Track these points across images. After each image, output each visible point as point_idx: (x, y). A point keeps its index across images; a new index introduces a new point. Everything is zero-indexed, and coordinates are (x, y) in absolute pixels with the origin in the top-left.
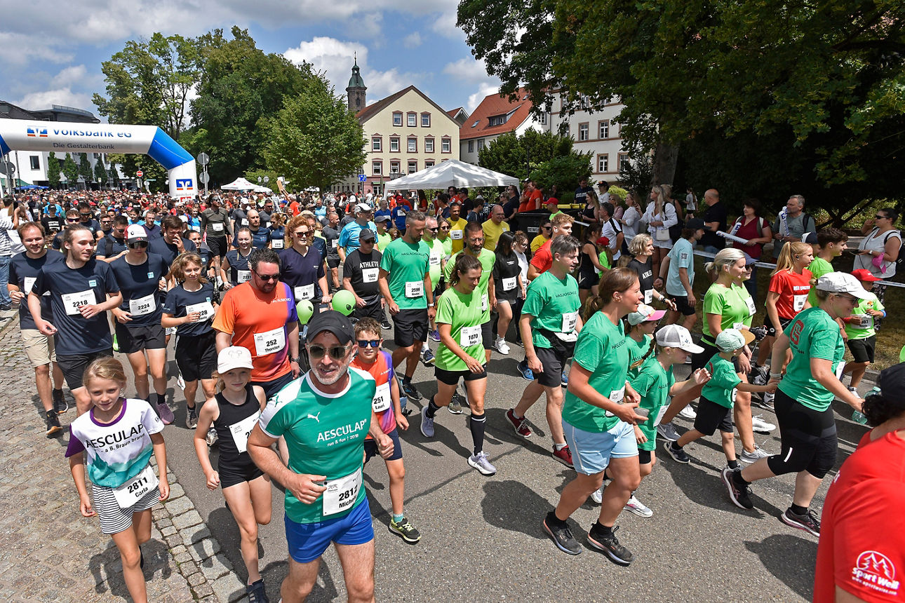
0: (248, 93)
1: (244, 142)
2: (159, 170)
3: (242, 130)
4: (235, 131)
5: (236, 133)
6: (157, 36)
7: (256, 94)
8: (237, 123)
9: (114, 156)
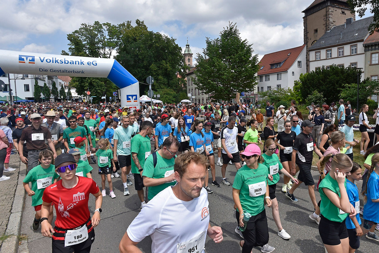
0: (146, 52)
3: (143, 71)
5: (139, 72)
6: (97, 23)
7: (150, 52)
8: (140, 67)
9: (73, 84)
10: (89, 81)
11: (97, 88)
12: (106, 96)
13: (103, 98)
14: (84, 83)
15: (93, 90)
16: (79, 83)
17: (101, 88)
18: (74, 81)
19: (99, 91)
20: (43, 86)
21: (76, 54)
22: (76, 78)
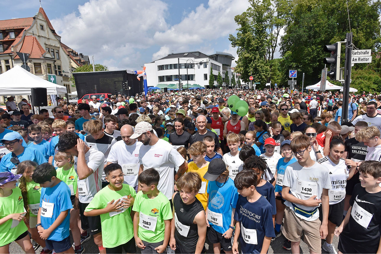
1: (319, 57)
2: (261, 77)
4: (312, 49)
8: (314, 44)
9: (237, 70)
10: (254, 65)
11: (261, 73)
12: (270, 82)
13: (267, 84)
14: (249, 68)
15: (258, 76)
16: (244, 69)
17: (266, 74)
18: (239, 66)
19: (264, 77)
20: (218, 75)
21: (242, 36)
22: (241, 63)
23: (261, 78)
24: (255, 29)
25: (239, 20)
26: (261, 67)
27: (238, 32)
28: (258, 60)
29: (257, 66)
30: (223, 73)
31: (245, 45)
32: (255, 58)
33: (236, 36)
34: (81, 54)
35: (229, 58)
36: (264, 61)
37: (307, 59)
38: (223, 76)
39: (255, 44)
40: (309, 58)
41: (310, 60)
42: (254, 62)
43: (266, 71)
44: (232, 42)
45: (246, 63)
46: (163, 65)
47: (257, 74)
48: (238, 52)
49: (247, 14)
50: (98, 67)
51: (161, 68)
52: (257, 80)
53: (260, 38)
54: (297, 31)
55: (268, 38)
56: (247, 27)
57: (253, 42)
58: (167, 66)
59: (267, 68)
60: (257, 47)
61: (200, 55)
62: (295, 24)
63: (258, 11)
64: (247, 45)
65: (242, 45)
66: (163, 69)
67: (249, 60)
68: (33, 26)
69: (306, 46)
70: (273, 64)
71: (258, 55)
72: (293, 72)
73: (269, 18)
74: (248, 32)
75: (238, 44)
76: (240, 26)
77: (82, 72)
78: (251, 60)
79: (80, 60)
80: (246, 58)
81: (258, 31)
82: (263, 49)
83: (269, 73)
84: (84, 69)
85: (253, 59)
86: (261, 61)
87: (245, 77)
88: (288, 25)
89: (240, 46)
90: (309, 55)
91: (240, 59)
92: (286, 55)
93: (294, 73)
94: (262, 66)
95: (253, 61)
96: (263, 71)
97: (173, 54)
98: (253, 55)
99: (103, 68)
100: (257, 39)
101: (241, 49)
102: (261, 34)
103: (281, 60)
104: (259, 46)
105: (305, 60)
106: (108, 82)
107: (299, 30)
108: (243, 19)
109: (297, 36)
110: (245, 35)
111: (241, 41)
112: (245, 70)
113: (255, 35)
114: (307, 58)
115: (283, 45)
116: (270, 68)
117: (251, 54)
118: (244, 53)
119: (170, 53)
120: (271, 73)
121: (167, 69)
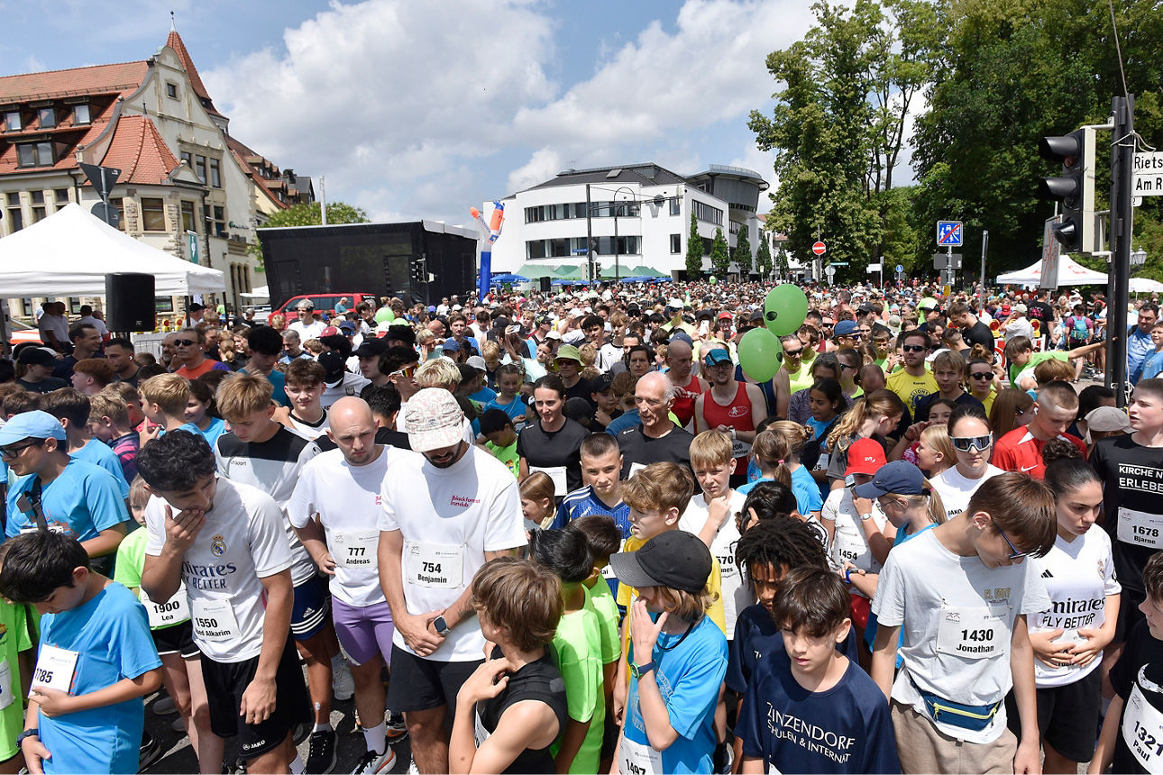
8: (1023, 140)
9: (776, 221)
10: (829, 207)
11: (851, 231)
12: (882, 262)
13: (872, 268)
14: (811, 216)
15: (841, 241)
16: (796, 219)
17: (868, 234)
18: (781, 211)
19: (860, 244)
20: (714, 238)
21: (791, 115)
22: (789, 200)
23: (851, 248)
24: (831, 95)
25: (782, 66)
26: (850, 214)
27: (777, 102)
28: (843, 190)
29: (839, 211)
30: (731, 232)
31: (800, 144)
32: (832, 185)
33: (771, 117)
34: (289, 173)
35: (752, 184)
36: (861, 193)
37: (998, 187)
38: (730, 241)
39: (832, 141)
40: (1007, 186)
41: (1008, 192)
42: (827, 196)
43: (868, 227)
44: (757, 134)
45: (804, 201)
46: (541, 207)
47: (839, 235)
48: (777, 165)
49: (808, 49)
50: (338, 211)
51: (535, 214)
52: (837, 255)
53: (848, 123)
54: (966, 100)
55: (875, 121)
56: (808, 88)
57: (825, 136)
58: (553, 208)
59: (872, 216)
60: (839, 151)
61: (656, 175)
62: (958, 79)
63: (840, 38)
64: (806, 145)
65: (790, 142)
66: (542, 219)
67: (811, 192)
68: (145, 88)
69: (996, 146)
70: (890, 202)
71: (842, 174)
72: (949, 228)
73: (875, 58)
74: (811, 105)
75: (779, 140)
76: (784, 85)
77: (286, 226)
78: (818, 192)
79: (284, 191)
80: (803, 184)
81: (843, 99)
82: (857, 157)
83: (876, 231)
84: (295, 218)
85: (826, 187)
86: (851, 193)
87: (800, 244)
88: (939, 82)
89: (784, 146)
90: (1007, 176)
91: (784, 188)
92: (933, 174)
93: (953, 230)
94: (854, 210)
95: (827, 194)
96: (857, 224)
97: (573, 173)
98: (826, 176)
99: (353, 215)
100: (839, 123)
101: (788, 157)
102: (852, 111)
103: (917, 192)
104: (843, 146)
105: (994, 189)
106: (366, 258)
107: (973, 97)
108: (793, 62)
109: (967, 116)
110: (799, 112)
111: (786, 131)
112: (802, 223)
113: (830, 112)
114: (999, 183)
115: (921, 142)
116: (880, 215)
117: (819, 172)
118: (795, 170)
119: (566, 170)
120: (883, 232)
121: (555, 218)
